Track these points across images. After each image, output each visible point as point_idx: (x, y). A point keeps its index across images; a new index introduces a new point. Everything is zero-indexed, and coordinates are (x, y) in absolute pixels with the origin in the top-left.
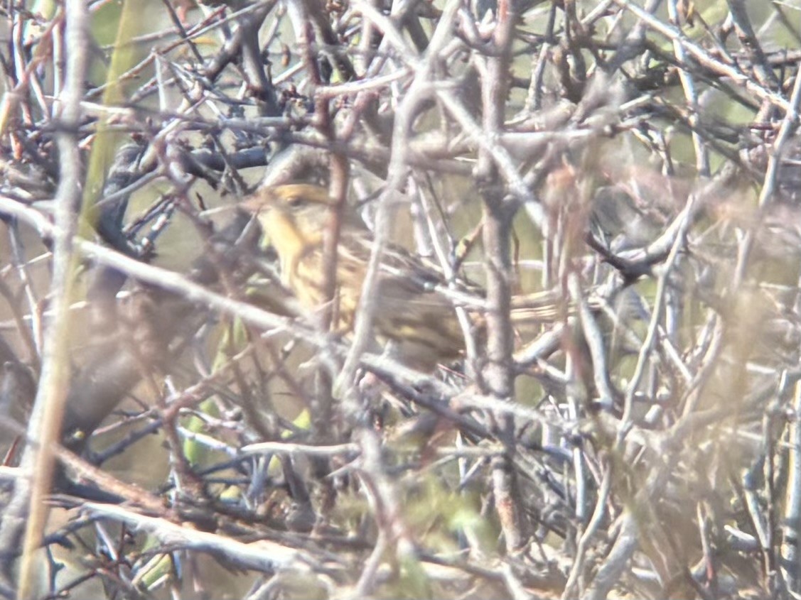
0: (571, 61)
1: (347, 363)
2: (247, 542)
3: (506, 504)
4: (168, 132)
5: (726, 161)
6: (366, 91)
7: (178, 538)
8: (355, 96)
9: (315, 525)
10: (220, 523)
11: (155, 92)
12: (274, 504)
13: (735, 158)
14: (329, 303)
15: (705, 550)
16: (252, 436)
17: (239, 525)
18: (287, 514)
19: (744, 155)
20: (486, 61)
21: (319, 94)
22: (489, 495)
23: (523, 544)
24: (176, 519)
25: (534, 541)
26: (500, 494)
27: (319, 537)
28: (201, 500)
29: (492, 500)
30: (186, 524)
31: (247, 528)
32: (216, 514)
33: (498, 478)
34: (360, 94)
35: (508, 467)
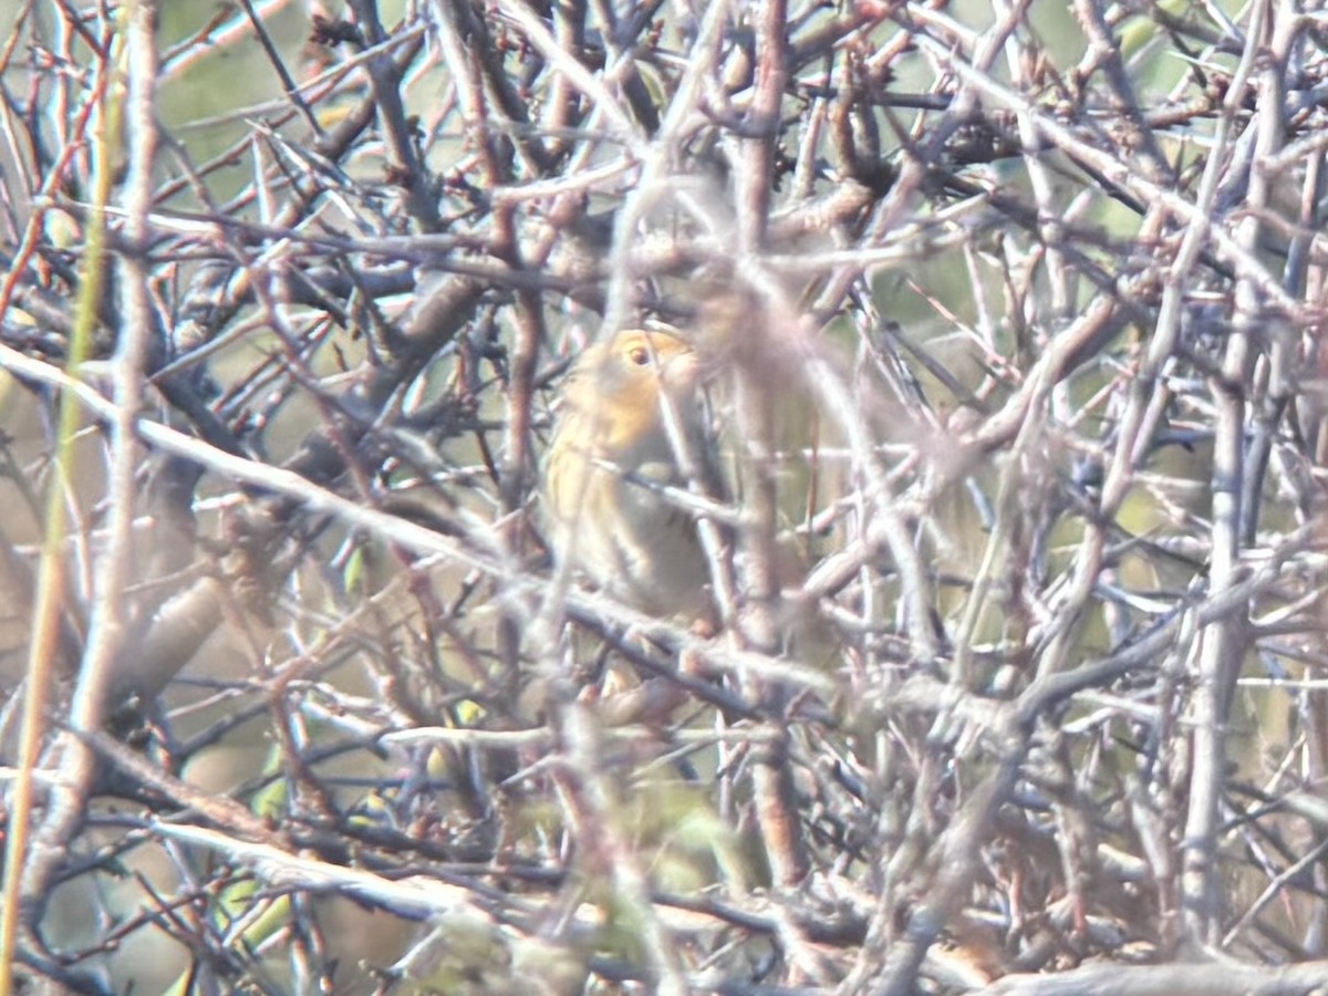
0: (856, 122)
1: (547, 606)
2: (394, 878)
3: (773, 817)
4: (270, 259)
5: (1097, 294)
6: (568, 193)
7: (292, 875)
8: (551, 200)
9: (496, 851)
10: (352, 852)
11: (253, 200)
12: (432, 819)
13: (1110, 287)
14: (511, 516)
15: (1072, 881)
16: (400, 719)
17: (379, 854)
18: (454, 837)
19: (1126, 285)
20: (741, 145)
21: (498, 198)
22: (747, 805)
23: (801, 876)
24: (287, 845)
25: (818, 870)
26: (764, 801)
27: (502, 869)
28: (322, 817)
29: (752, 811)
30: (304, 853)
31: (392, 859)
32: (345, 839)
33: (762, 777)
34: (559, 198)
35: (779, 759)
